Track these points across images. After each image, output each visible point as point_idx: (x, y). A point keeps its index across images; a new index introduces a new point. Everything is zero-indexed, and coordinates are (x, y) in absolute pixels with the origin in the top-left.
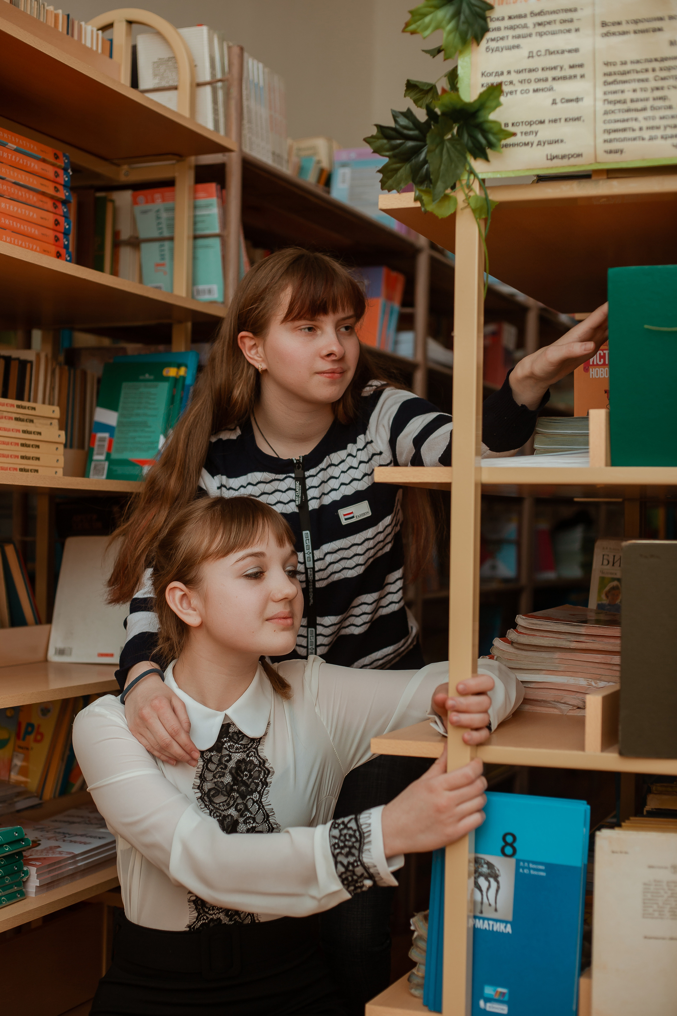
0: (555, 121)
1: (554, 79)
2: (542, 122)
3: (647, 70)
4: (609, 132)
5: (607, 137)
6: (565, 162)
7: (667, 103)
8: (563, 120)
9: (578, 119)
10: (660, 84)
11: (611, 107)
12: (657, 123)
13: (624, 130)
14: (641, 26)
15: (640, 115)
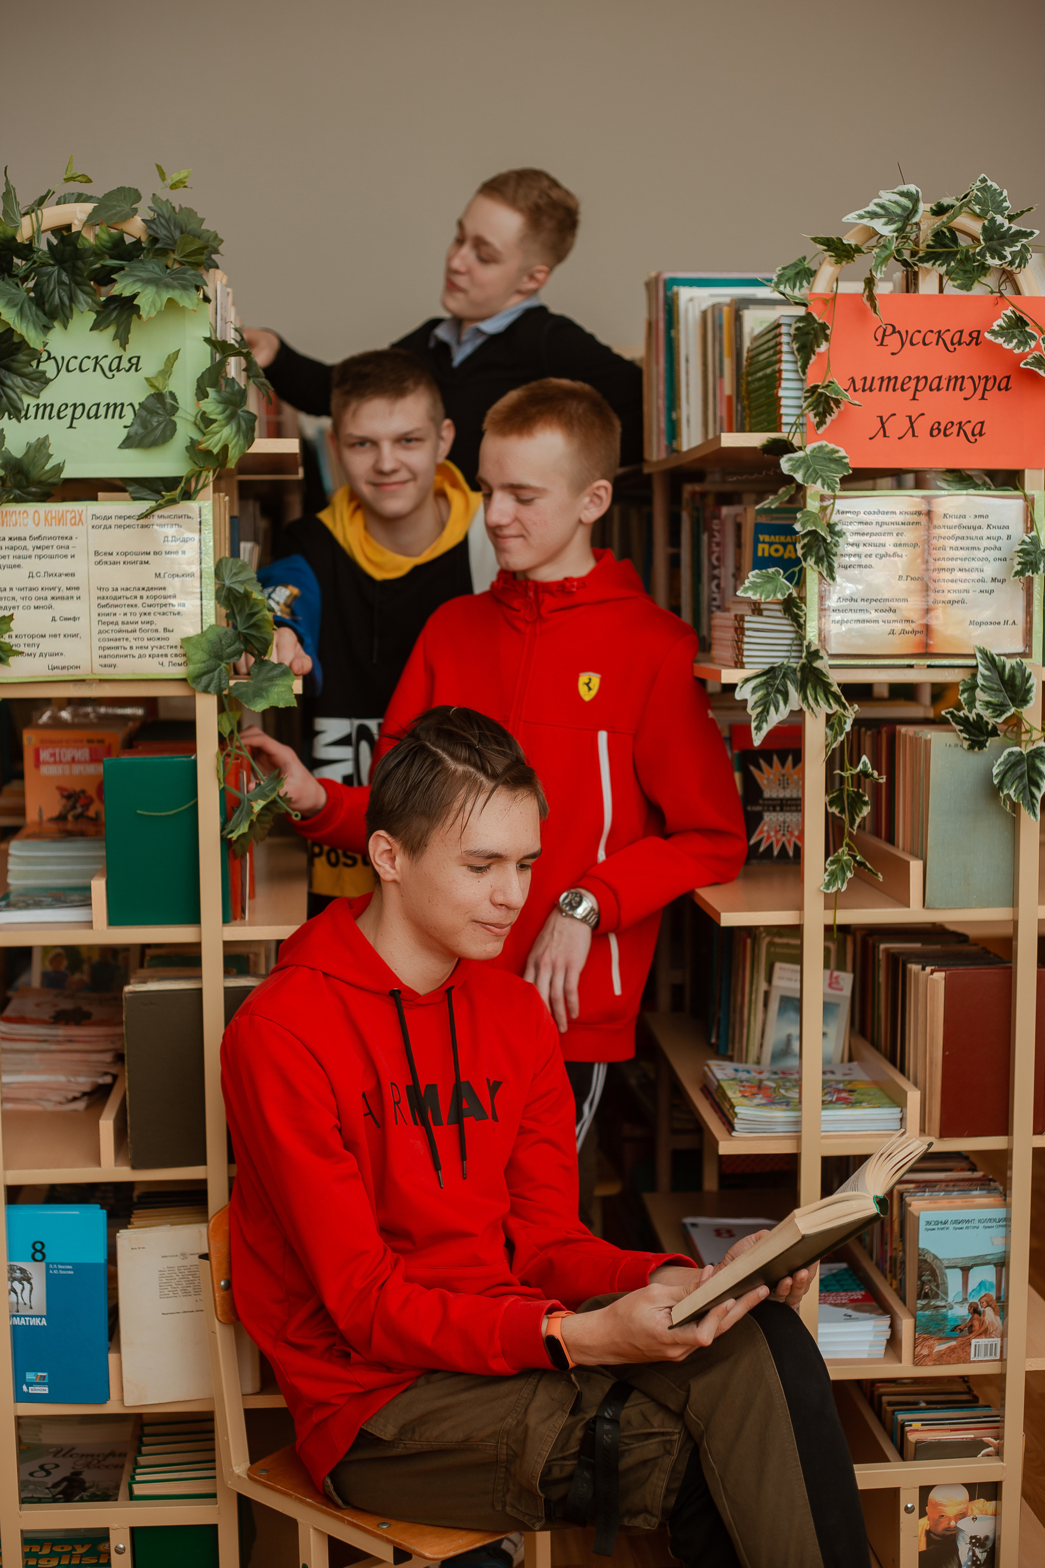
0: (55, 636)
1: (53, 598)
2: (43, 636)
3: (136, 597)
4: (104, 649)
5: (102, 653)
6: (65, 672)
7: (153, 627)
8: (62, 636)
9: (76, 635)
10: (147, 610)
11: (105, 627)
12: (145, 643)
13: (117, 648)
14: (129, 558)
15: (131, 636)
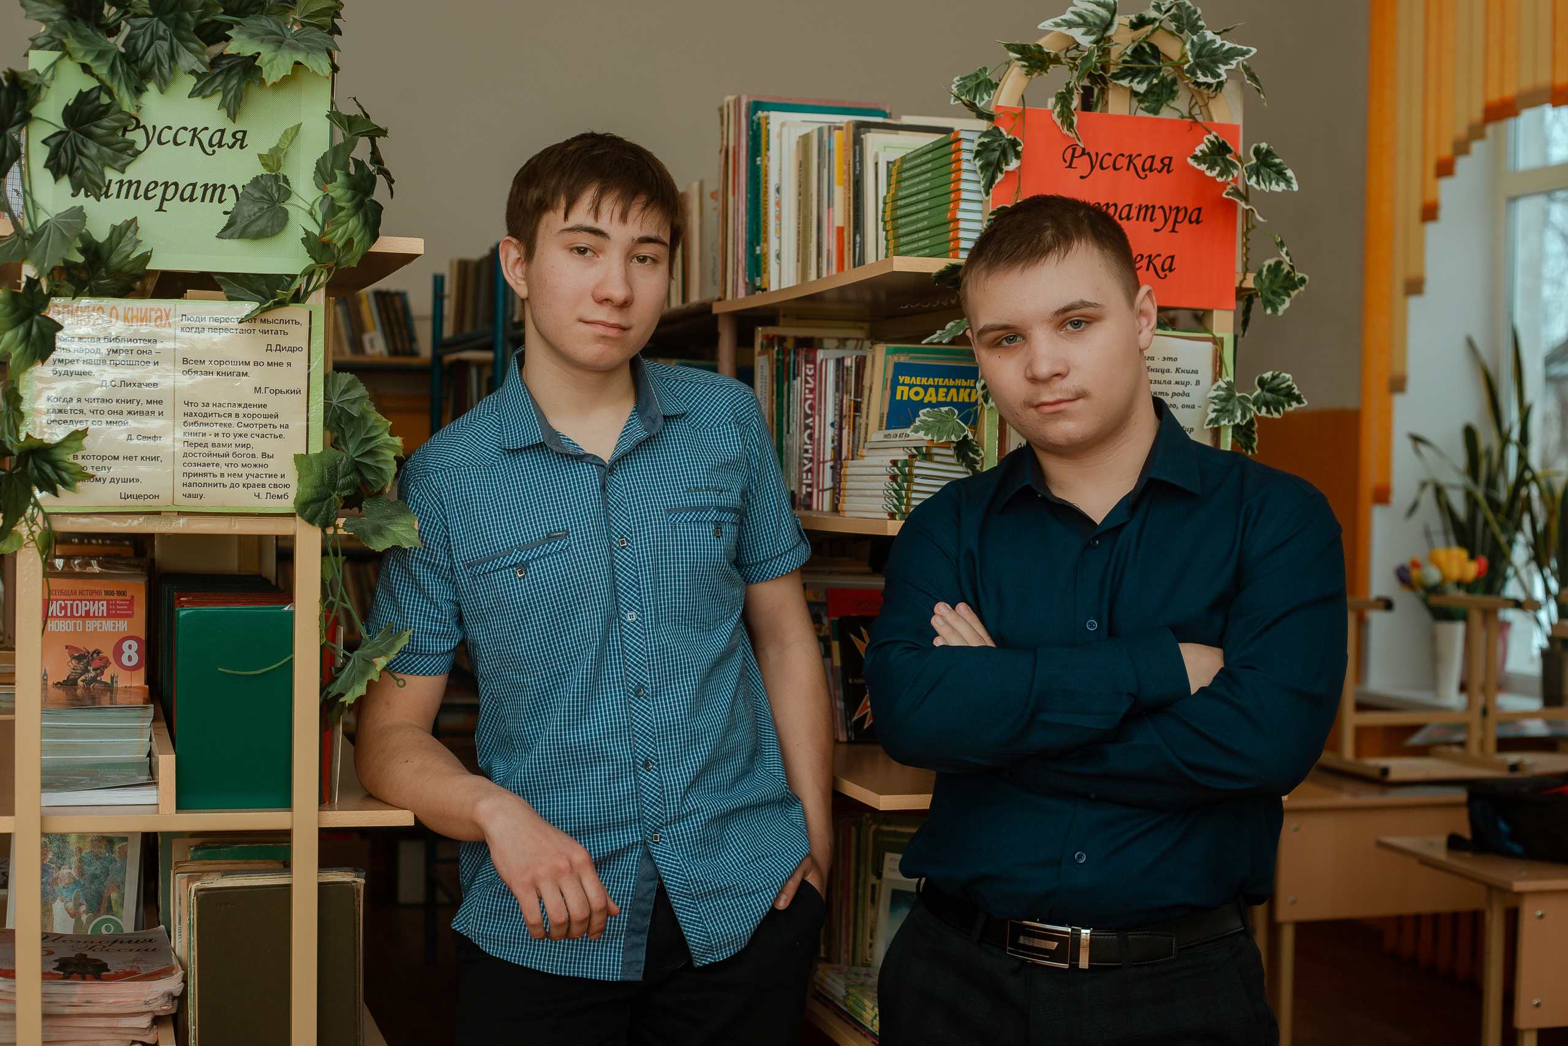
0: (130, 458)
1: (130, 413)
2: (116, 458)
3: (230, 415)
4: (189, 475)
5: (186, 480)
6: (140, 502)
7: (250, 451)
8: (139, 458)
9: (156, 458)
10: (243, 430)
11: (192, 450)
12: (240, 470)
13: (205, 475)
14: (224, 368)
15: (222, 461)
